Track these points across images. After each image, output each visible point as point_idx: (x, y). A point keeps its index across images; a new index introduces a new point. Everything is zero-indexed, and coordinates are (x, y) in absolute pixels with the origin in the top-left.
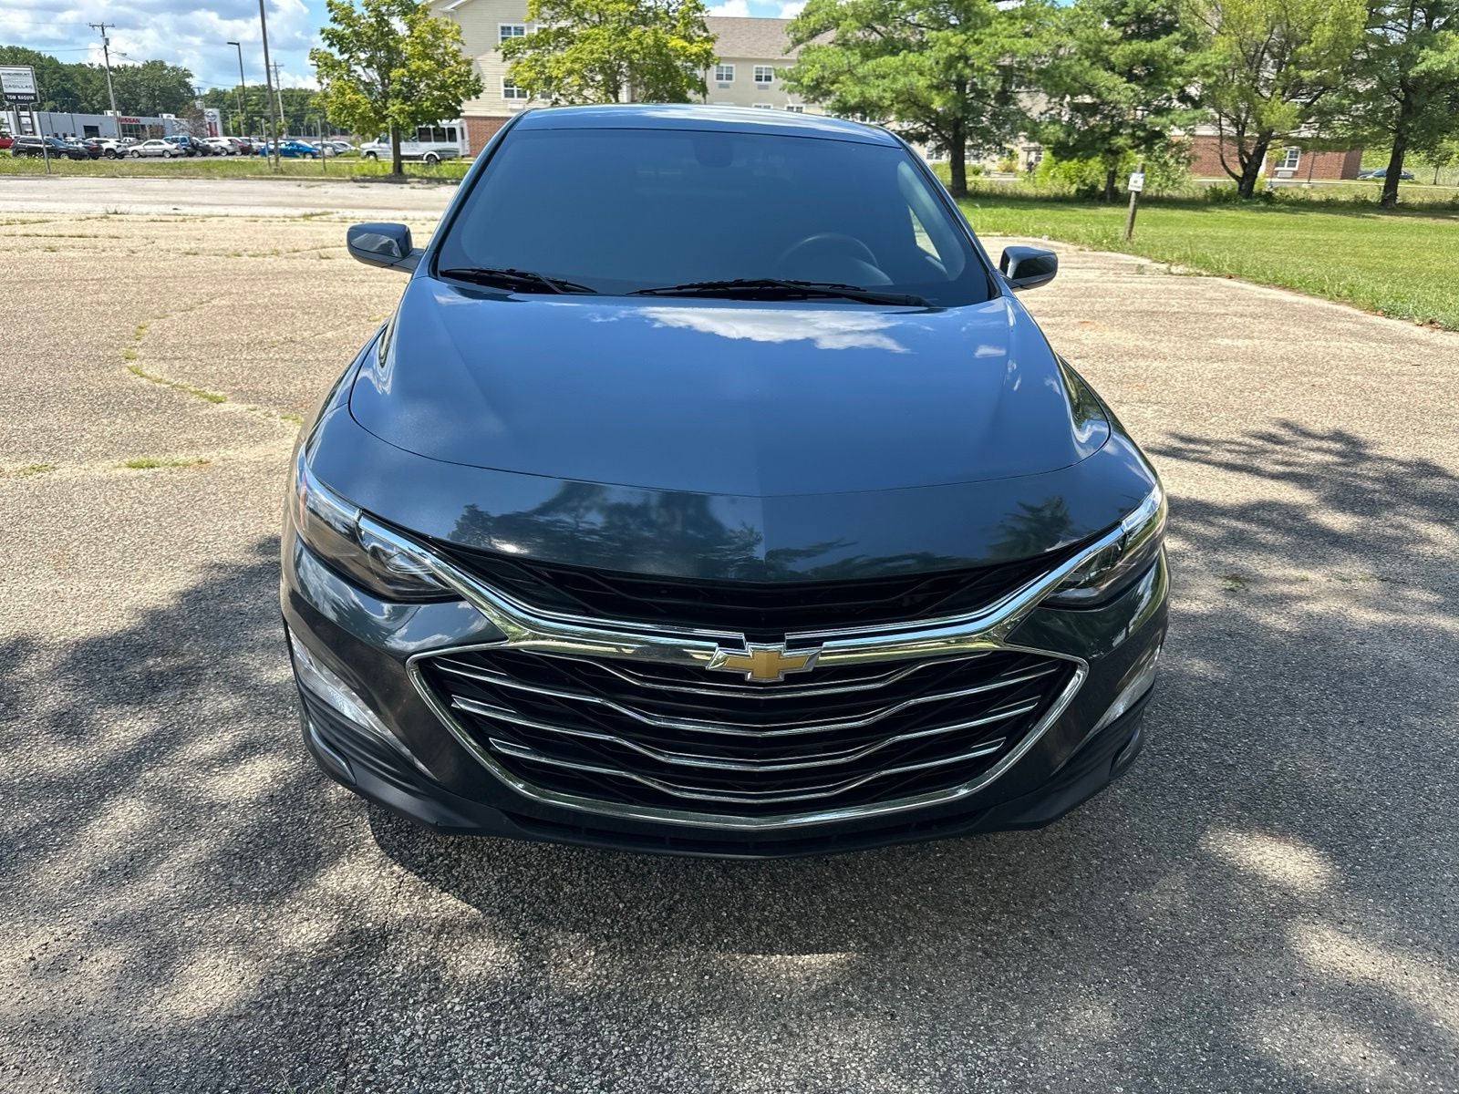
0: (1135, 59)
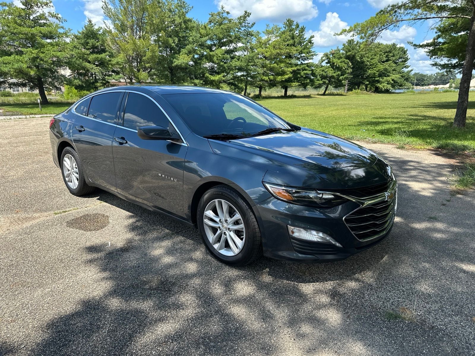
0: (96, 59)
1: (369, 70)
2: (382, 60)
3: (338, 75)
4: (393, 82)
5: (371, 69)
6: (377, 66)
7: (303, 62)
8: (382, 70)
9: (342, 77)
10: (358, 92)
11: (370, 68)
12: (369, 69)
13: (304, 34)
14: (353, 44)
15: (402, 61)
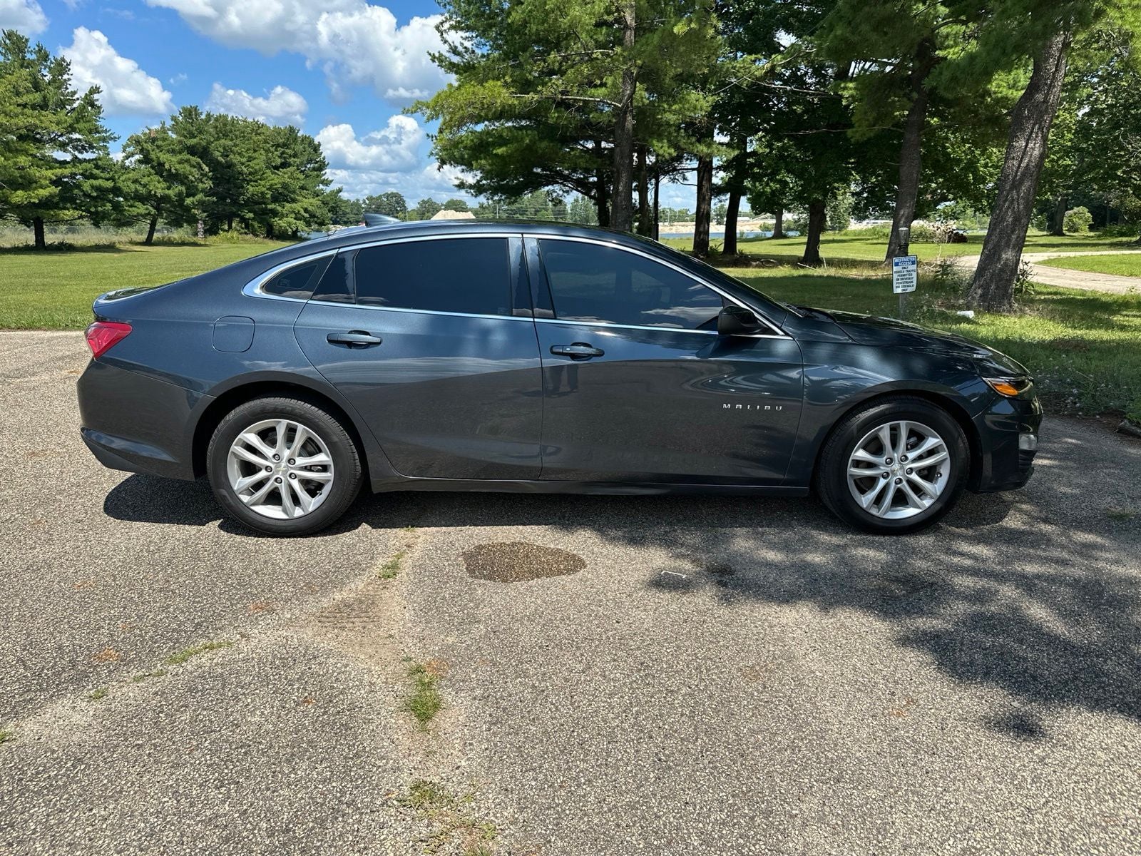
1: (248, 184)
2: (274, 164)
3: (180, 194)
4: (306, 215)
5: (252, 183)
6: (265, 176)
7: (80, 156)
8: (279, 186)
9: (191, 199)
10: (233, 237)
11: (251, 181)
12: (248, 182)
13: (69, 79)
14: (197, 119)
15: (314, 169)
